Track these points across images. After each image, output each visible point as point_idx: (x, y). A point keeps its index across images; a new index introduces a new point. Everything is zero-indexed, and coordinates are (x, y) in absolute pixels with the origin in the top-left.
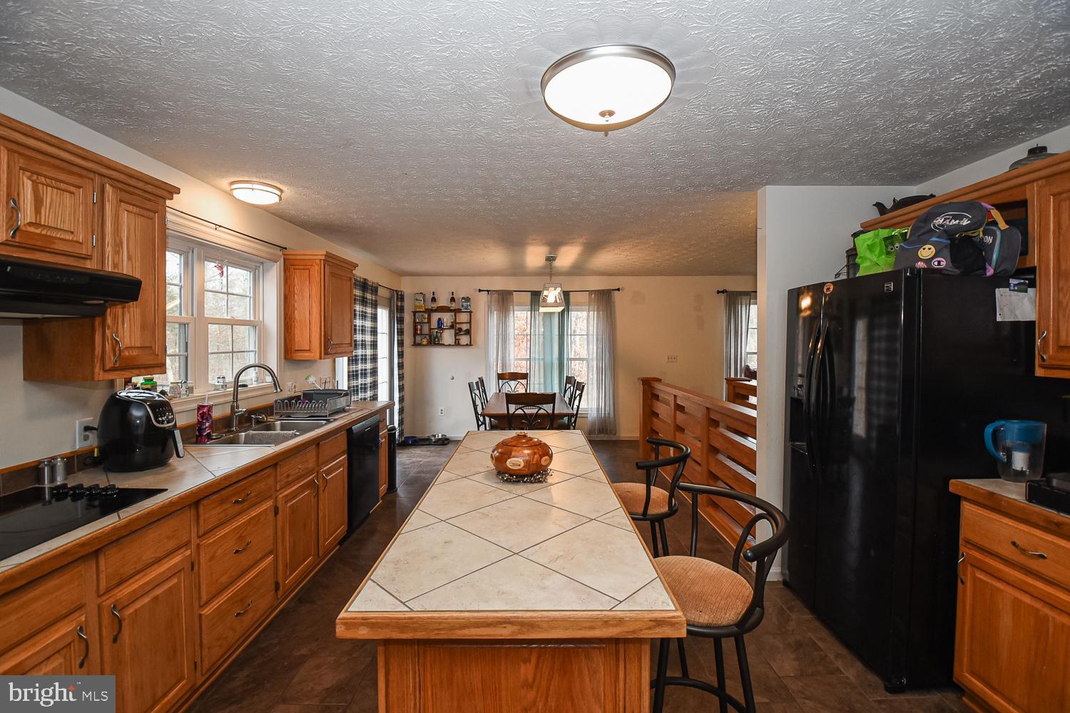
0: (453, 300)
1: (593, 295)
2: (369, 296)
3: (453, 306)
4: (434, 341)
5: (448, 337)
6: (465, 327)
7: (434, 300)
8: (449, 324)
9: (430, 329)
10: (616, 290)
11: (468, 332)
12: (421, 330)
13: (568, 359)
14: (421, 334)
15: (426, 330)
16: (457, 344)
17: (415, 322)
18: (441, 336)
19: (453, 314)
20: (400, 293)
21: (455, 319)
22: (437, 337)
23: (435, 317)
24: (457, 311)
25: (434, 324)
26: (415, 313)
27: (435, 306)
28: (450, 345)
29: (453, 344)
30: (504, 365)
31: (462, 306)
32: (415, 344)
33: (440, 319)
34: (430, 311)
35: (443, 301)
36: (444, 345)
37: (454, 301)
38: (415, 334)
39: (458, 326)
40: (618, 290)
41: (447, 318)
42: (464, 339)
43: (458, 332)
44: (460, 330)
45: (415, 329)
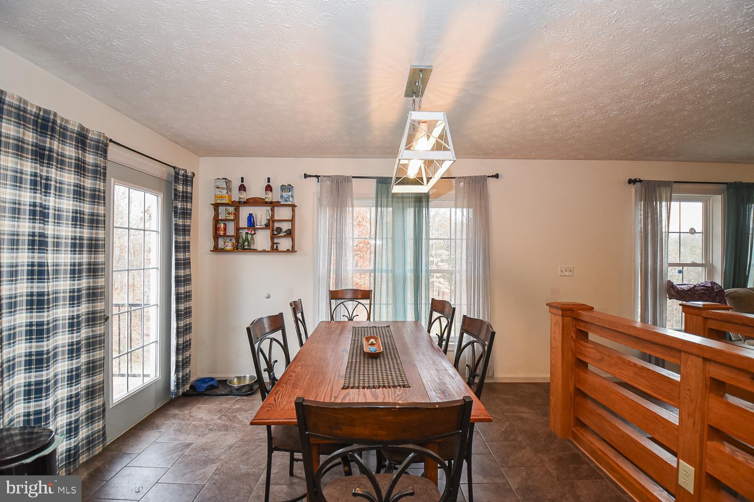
0: (269, 188)
1: (462, 184)
3: (270, 197)
4: (242, 246)
5: (262, 240)
6: (286, 226)
7: (242, 188)
8: (264, 222)
9: (238, 229)
10: (492, 176)
11: (290, 233)
12: (225, 229)
14: (225, 235)
15: (231, 230)
16: (274, 249)
17: (216, 221)
18: (252, 239)
19: (269, 208)
20: (182, 172)
21: (273, 215)
22: (247, 240)
23: (245, 212)
24: (273, 205)
25: (243, 223)
26: (216, 206)
27: (244, 196)
28: (264, 251)
29: (269, 250)
30: (338, 280)
31: (282, 197)
32: (216, 249)
33: (251, 215)
34: (237, 205)
35: (256, 190)
36: (255, 251)
37: (271, 190)
38: (216, 236)
39: (277, 225)
40: (497, 176)
41: (261, 214)
42: (284, 244)
43: (276, 233)
44: (279, 230)
45: (216, 229)
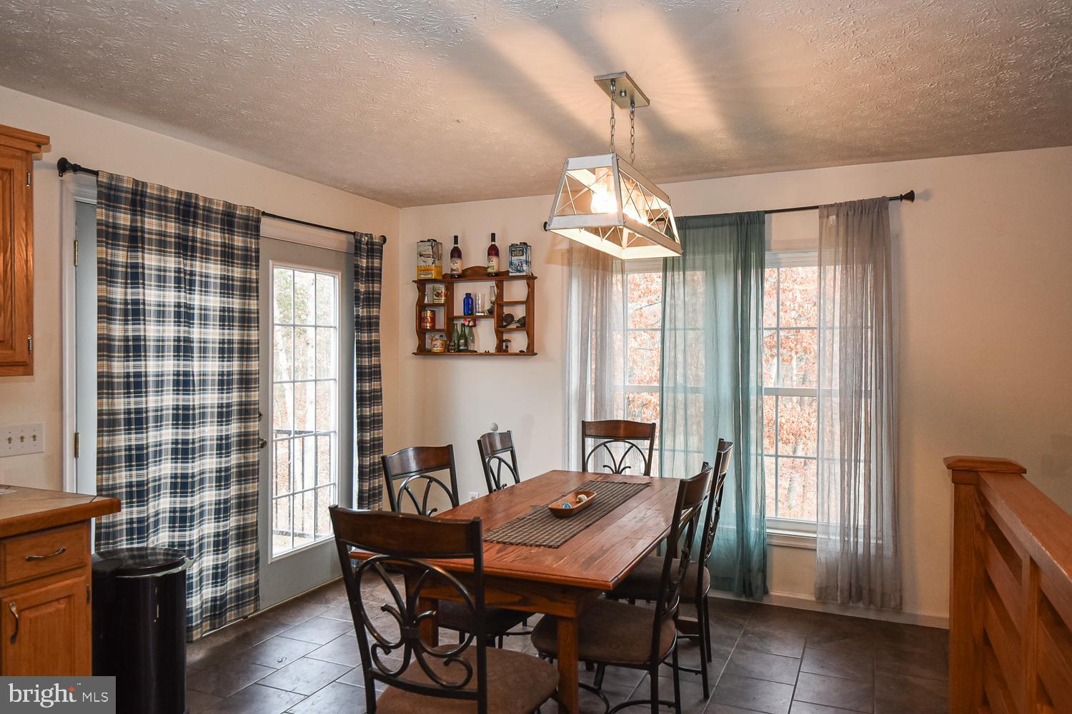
0: (493, 251)
1: (833, 218)
2: (238, 241)
3: (494, 265)
4: (458, 345)
5: (485, 335)
6: (519, 312)
7: (456, 253)
8: (488, 306)
9: (451, 319)
10: (901, 198)
11: (526, 324)
12: (433, 320)
13: (759, 390)
14: (433, 329)
15: (441, 323)
16: (502, 349)
17: (421, 307)
18: (471, 334)
19: (493, 283)
20: (365, 239)
21: (500, 296)
22: (463, 336)
23: (461, 290)
24: (500, 278)
25: (459, 310)
26: (421, 284)
27: (458, 266)
28: (487, 354)
29: (494, 351)
30: (600, 403)
31: (511, 263)
32: (422, 351)
33: (468, 295)
34: (450, 280)
35: (476, 257)
36: (474, 353)
37: (497, 254)
38: (421, 332)
39: (506, 310)
40: (910, 196)
41: (483, 292)
42: (518, 341)
43: (503, 323)
44: (510, 318)
45: (420, 319)
